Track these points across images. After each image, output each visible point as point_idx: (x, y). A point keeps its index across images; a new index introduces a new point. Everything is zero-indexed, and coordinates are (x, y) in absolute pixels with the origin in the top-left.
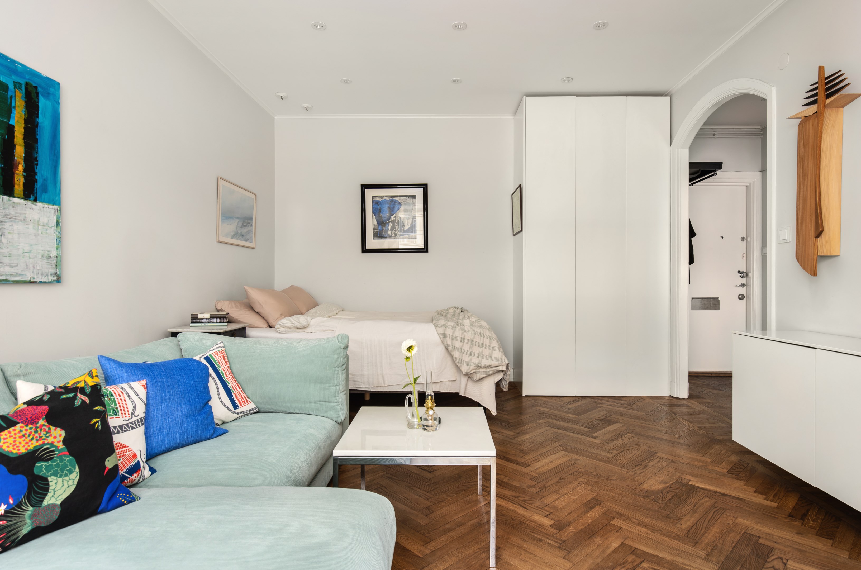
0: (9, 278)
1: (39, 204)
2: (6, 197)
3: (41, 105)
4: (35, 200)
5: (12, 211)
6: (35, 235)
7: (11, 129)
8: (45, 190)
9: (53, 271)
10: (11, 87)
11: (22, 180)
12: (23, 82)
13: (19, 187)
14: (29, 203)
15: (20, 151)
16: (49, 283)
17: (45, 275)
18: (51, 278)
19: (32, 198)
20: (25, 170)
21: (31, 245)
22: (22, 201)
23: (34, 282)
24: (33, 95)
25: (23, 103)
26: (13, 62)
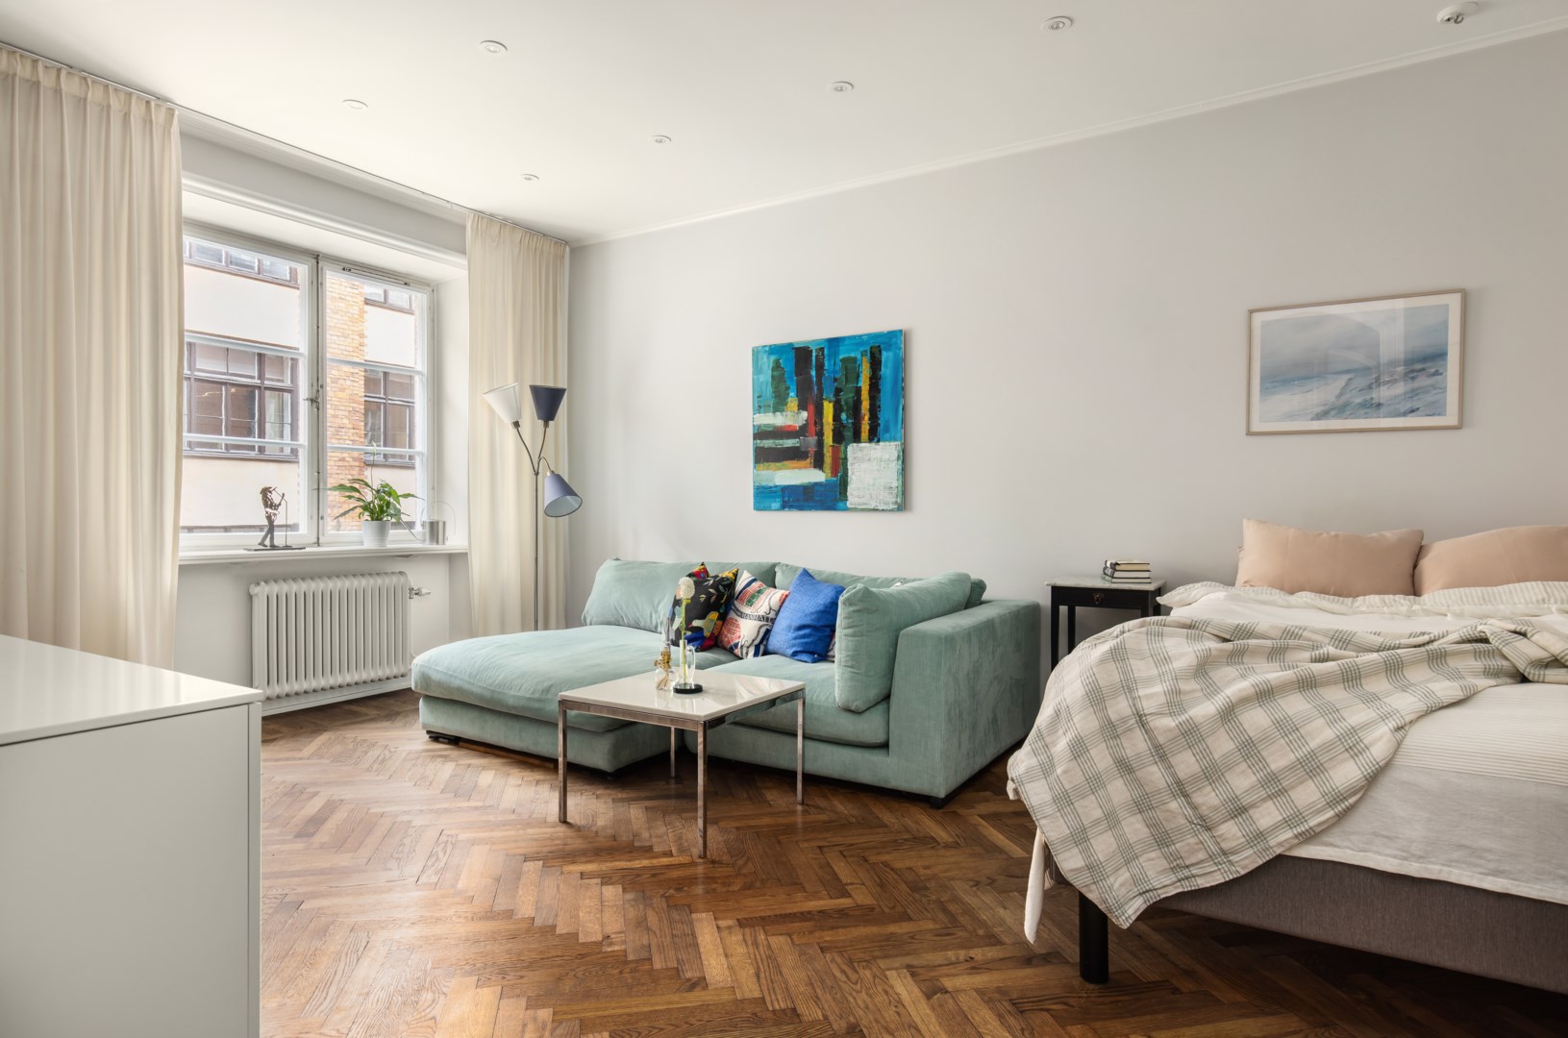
0: (858, 507)
1: (881, 444)
2: (855, 445)
3: (883, 360)
4: (878, 441)
5: (859, 454)
6: (878, 470)
7: (858, 391)
8: (887, 430)
9: (894, 500)
10: (859, 357)
11: (868, 427)
12: (868, 348)
13: (865, 435)
14: (873, 445)
15: (865, 405)
16: (890, 510)
17: (886, 504)
18: (892, 507)
19: (876, 439)
20: (870, 419)
21: (874, 479)
22: (868, 445)
23: (877, 510)
24: (877, 355)
25: (868, 365)
26: (860, 336)
